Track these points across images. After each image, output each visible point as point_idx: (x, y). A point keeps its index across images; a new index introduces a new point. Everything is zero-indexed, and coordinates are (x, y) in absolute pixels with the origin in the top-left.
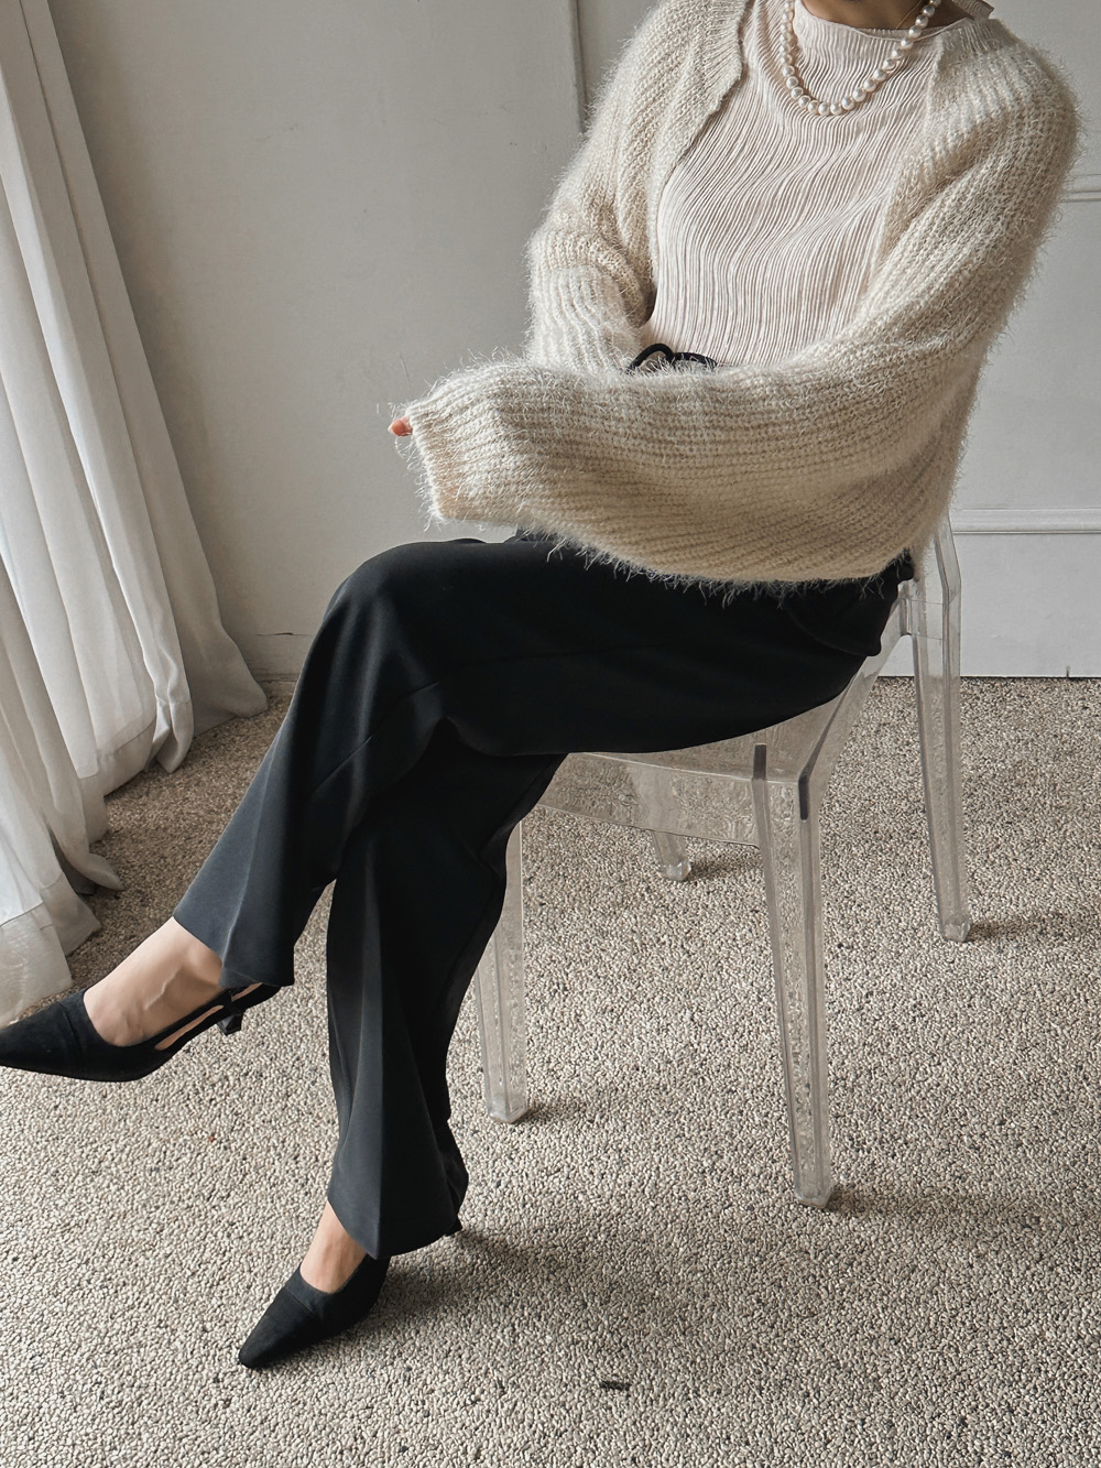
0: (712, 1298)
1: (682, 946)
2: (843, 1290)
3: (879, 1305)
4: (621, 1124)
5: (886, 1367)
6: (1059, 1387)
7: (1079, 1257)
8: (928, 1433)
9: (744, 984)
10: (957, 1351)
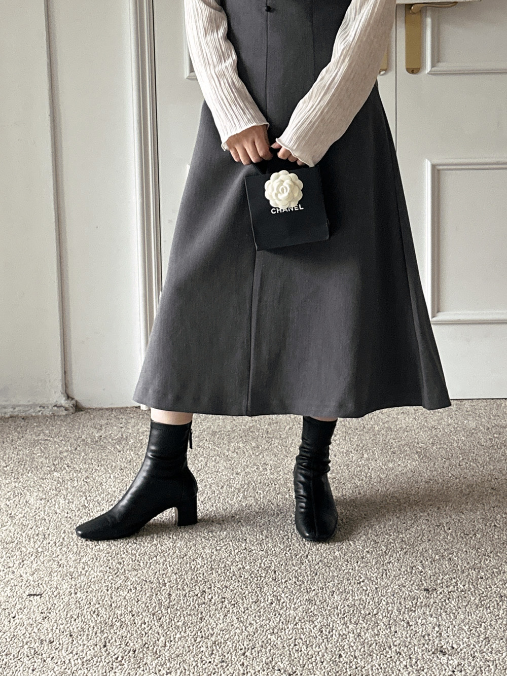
0: (86, 569)
1: (83, 480)
2: (151, 563)
3: (168, 566)
4: (46, 528)
5: (169, 580)
6: (250, 580)
7: (263, 547)
8: (187, 595)
9: (113, 489)
10: (203, 574)
